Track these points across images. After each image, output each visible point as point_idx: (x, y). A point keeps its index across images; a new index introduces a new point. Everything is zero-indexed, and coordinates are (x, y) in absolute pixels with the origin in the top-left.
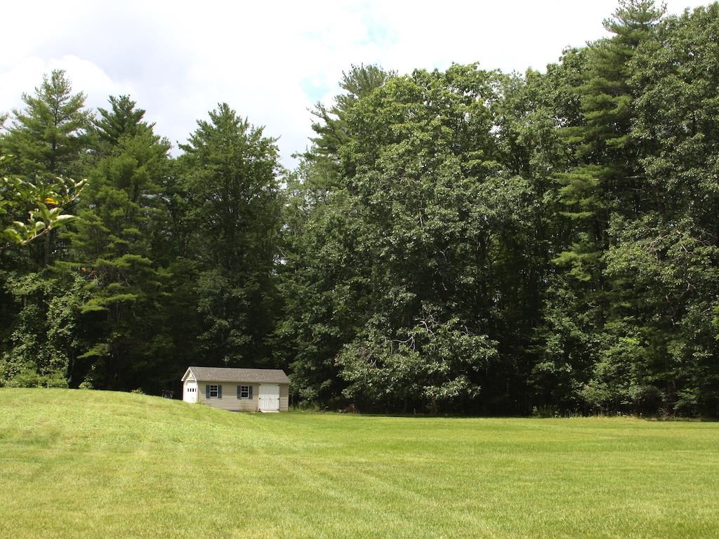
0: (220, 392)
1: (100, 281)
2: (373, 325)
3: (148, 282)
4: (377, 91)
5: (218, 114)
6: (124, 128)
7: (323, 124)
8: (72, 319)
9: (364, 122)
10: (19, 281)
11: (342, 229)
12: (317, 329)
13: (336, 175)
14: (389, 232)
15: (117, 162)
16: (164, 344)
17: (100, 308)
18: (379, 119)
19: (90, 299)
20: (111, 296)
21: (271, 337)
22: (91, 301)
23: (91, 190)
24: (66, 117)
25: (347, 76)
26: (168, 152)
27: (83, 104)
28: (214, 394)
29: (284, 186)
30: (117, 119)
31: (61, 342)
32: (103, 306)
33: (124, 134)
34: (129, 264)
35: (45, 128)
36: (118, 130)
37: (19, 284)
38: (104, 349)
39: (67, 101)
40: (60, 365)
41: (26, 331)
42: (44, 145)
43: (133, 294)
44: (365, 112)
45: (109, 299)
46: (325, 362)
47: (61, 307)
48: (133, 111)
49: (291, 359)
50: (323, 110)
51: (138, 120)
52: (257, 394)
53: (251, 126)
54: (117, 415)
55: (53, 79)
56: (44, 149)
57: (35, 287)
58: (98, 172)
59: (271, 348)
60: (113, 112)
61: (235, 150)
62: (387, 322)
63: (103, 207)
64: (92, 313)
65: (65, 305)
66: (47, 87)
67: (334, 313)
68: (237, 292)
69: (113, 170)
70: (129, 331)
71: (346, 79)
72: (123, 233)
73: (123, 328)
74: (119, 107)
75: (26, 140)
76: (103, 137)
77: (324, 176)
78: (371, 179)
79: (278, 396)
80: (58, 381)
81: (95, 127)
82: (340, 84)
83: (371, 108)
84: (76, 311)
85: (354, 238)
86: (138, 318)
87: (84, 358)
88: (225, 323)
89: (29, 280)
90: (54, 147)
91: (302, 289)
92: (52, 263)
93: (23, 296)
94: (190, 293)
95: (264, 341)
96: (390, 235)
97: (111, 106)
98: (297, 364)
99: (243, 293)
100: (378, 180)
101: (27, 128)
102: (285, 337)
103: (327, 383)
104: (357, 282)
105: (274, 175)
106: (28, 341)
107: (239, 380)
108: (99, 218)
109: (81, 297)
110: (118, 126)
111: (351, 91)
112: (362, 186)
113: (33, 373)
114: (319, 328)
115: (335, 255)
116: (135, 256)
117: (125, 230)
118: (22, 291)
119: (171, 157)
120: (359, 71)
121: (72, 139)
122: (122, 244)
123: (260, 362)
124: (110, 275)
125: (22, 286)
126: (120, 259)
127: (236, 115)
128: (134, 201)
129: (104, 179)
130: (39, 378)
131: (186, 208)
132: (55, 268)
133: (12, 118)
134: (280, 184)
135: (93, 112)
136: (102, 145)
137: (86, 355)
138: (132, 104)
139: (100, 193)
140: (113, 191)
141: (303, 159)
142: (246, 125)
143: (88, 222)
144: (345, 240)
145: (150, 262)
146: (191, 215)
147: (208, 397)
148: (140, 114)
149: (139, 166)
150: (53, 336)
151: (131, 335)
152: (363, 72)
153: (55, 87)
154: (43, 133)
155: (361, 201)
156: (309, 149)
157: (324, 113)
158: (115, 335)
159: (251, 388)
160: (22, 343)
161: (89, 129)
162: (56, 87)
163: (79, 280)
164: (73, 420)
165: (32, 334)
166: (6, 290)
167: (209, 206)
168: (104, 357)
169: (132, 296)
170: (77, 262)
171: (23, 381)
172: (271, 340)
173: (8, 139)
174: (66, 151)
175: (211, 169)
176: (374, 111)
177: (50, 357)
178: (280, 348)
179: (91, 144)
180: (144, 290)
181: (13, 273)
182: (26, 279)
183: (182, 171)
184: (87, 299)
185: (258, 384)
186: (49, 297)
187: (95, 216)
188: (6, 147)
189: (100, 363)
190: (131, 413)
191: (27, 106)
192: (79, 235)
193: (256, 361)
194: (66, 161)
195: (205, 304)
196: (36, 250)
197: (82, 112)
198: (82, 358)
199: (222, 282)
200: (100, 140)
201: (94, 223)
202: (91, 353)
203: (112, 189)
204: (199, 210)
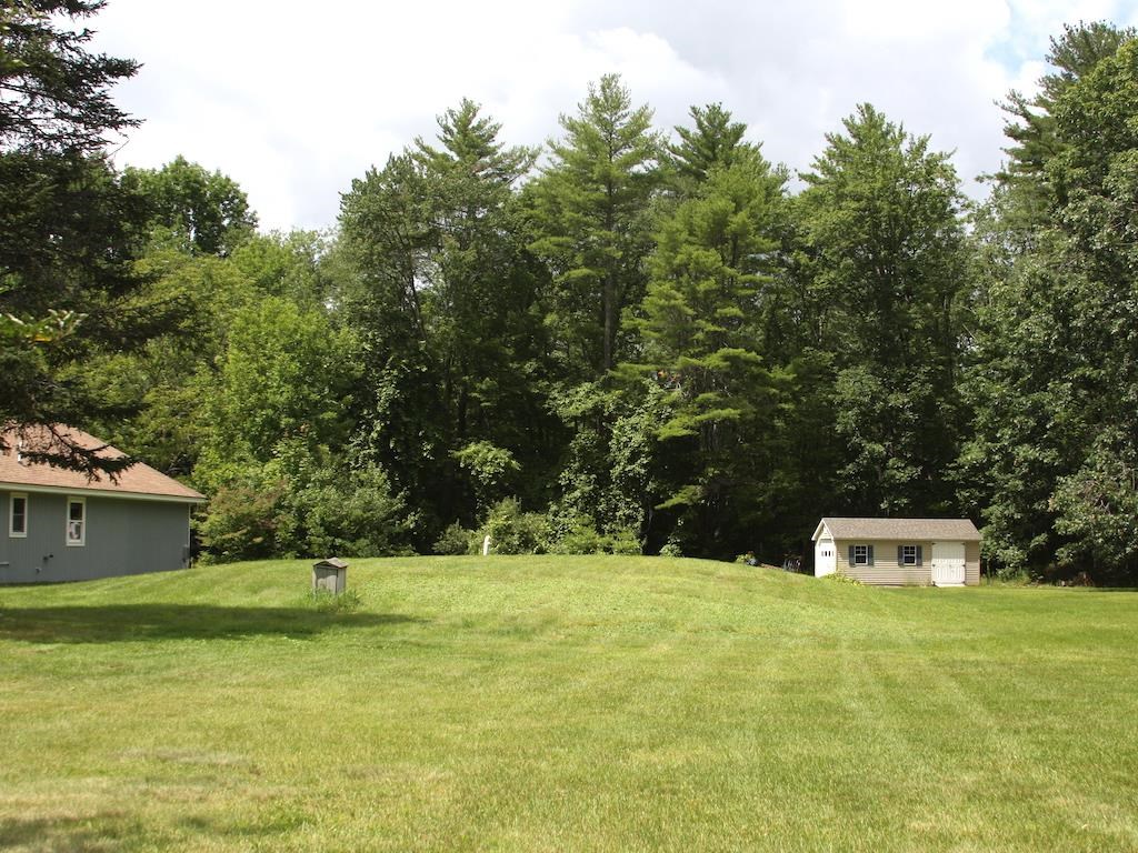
0: (871, 556)
1: (686, 390)
2: (1104, 445)
3: (759, 389)
4: (1101, 65)
5: (858, 121)
6: (715, 155)
7: (1024, 125)
8: (647, 449)
9: (1084, 117)
10: (567, 396)
11: (1049, 292)
12: (1021, 453)
13: (1045, 205)
14: (1123, 293)
15: (703, 207)
16: (785, 484)
17: (685, 432)
18: (1108, 110)
19: (671, 418)
20: (703, 412)
21: (952, 469)
22: (671, 422)
23: (666, 254)
24: (625, 145)
25: (1059, 43)
26: (784, 186)
27: (649, 123)
28: (861, 560)
29: (969, 229)
30: (704, 141)
31: (631, 485)
32: (692, 428)
33: (714, 164)
34: (728, 363)
35: (595, 164)
36: (707, 158)
37: (567, 401)
38: (695, 494)
39: (626, 120)
40: (630, 519)
41: (580, 470)
42: (597, 189)
43: (735, 408)
44: (1085, 100)
45: (698, 418)
46: (1036, 506)
47: (630, 432)
48: (728, 125)
49: (985, 503)
50: (1021, 103)
51: (737, 139)
52: (930, 559)
53: (909, 137)
54: (657, 592)
55: (603, 88)
56: (594, 196)
57: (590, 404)
58: (677, 224)
59: (954, 485)
60: (699, 132)
61: (884, 176)
62: (1127, 439)
63: (684, 279)
64: (673, 440)
65: (634, 428)
66: (595, 102)
67: (1048, 426)
68: (897, 399)
69: (697, 220)
70: (732, 466)
71: (1057, 50)
72: (717, 316)
73: (723, 461)
74: (706, 123)
75: (567, 184)
76: (685, 171)
77: (1029, 208)
78: (1092, 210)
79: (962, 561)
80: (626, 544)
81: (672, 156)
82: (1048, 59)
83: (1095, 94)
84: (652, 439)
85: (1069, 305)
86: (746, 445)
87: (667, 508)
88: (879, 448)
89: (582, 393)
90: (610, 191)
91: (997, 390)
92: (613, 368)
93: (575, 418)
94: (825, 403)
95: (943, 475)
96: (1125, 298)
97: (694, 122)
98: (995, 511)
99: (906, 400)
100: (1103, 211)
101: (568, 165)
102: (973, 467)
103: (1041, 539)
104: (1083, 376)
105: (953, 211)
106: (583, 485)
107: (900, 537)
108: (679, 295)
109: (658, 415)
110: (706, 152)
111: (1067, 68)
112: (1078, 221)
113: (590, 532)
114: (1025, 452)
115: (1039, 335)
116: (736, 350)
117: (718, 310)
118: (572, 410)
119: (789, 193)
120: (1076, 34)
121: (637, 177)
122: (716, 332)
123: (936, 508)
124: (699, 381)
125: (571, 403)
126: (714, 355)
127: (886, 120)
128: (732, 266)
129: (685, 235)
130: (599, 540)
131: (814, 272)
132: (619, 374)
133: (547, 152)
134: (966, 224)
135: (666, 134)
136: (682, 183)
137: (668, 503)
138: (726, 118)
139: (680, 257)
140: (698, 253)
141: (997, 183)
142: (902, 136)
143: (662, 302)
144: (1055, 309)
145: (760, 358)
146: (822, 281)
147: (852, 565)
148: (739, 131)
149: (735, 213)
150: (619, 477)
151: (735, 471)
152: (1084, 34)
153: (607, 101)
154: (592, 172)
155: (1078, 245)
156: (1006, 166)
157: (1022, 108)
158: (711, 471)
159: (919, 549)
160: (575, 489)
161: (663, 159)
162: (609, 100)
163: (654, 391)
164: (586, 601)
165: (589, 474)
166: (549, 409)
167: (848, 268)
168: (695, 505)
169: (733, 412)
170: (652, 363)
171: (576, 544)
172: (952, 473)
173: (542, 184)
174: (628, 197)
175: (848, 208)
176: (1099, 98)
177: (616, 509)
178: (968, 485)
179: (666, 183)
180: (752, 402)
181: (559, 385)
182: (577, 392)
183: (805, 214)
184: (669, 418)
185: (931, 543)
186: (611, 419)
187: (673, 292)
188: (541, 196)
189: (691, 516)
190: (679, 590)
191: (567, 132)
192: (652, 322)
193: (932, 507)
194: (629, 211)
195: (846, 420)
196: (590, 348)
197: (648, 136)
198: (663, 509)
199: (873, 384)
200: (680, 174)
201: (673, 302)
202: (676, 500)
203: (698, 250)
204: (832, 275)
